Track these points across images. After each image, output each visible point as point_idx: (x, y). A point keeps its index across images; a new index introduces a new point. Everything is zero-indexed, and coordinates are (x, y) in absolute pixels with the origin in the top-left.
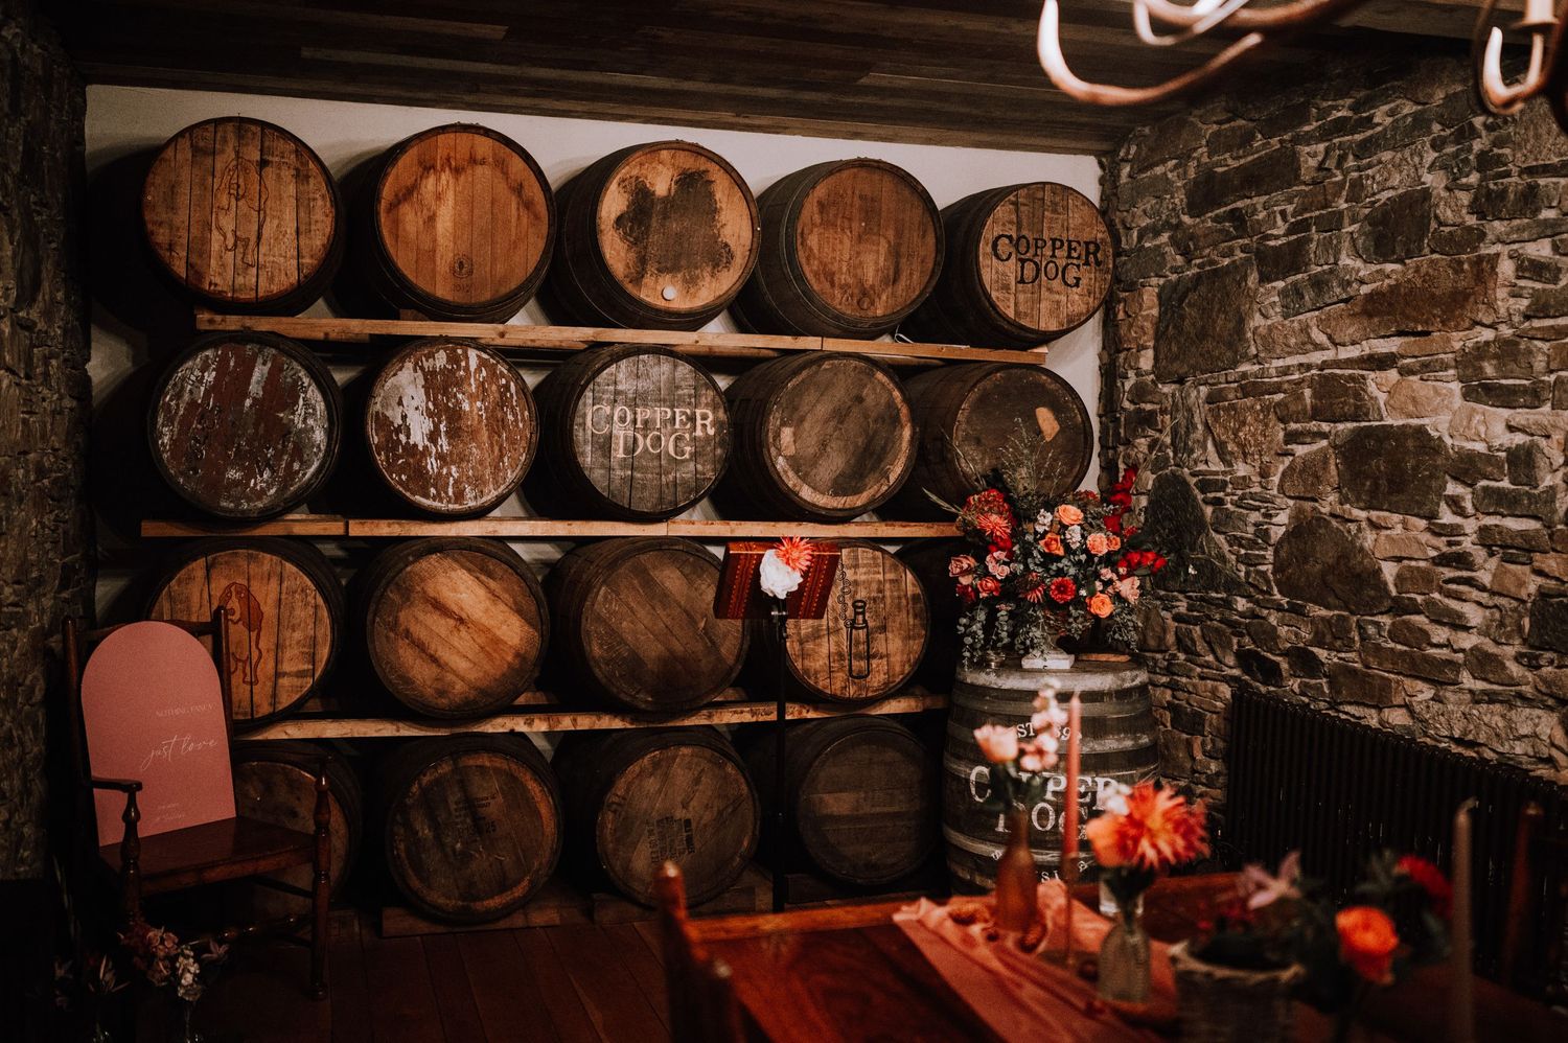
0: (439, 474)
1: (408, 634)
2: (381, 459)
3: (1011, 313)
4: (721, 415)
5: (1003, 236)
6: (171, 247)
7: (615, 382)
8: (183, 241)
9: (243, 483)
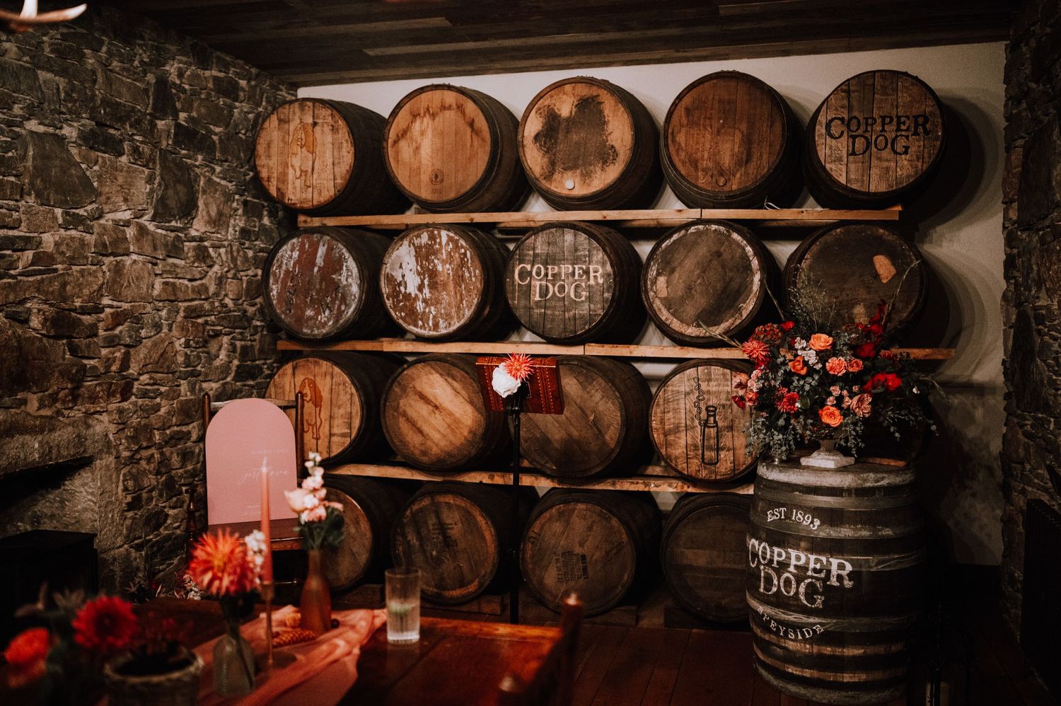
0: (424, 312)
1: (404, 414)
2: (389, 303)
3: (843, 180)
4: (609, 268)
5: (836, 118)
6: (269, 179)
7: (534, 249)
8: (275, 175)
9: (314, 318)
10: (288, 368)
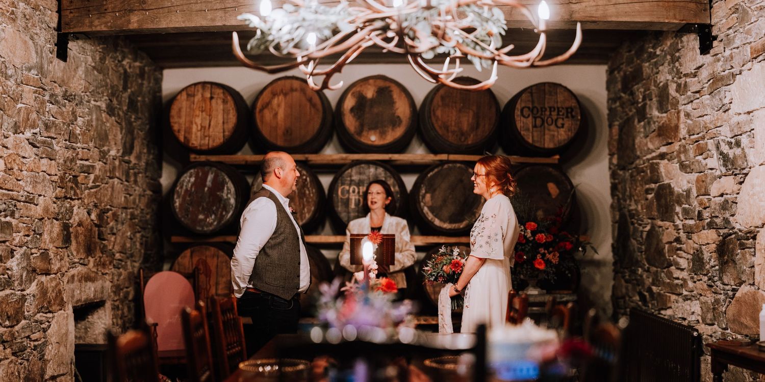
3: (530, 141)
4: (397, 189)
5: (526, 107)
6: (179, 131)
7: (351, 176)
8: (183, 129)
9: (205, 220)
10: (188, 253)
